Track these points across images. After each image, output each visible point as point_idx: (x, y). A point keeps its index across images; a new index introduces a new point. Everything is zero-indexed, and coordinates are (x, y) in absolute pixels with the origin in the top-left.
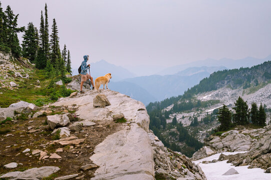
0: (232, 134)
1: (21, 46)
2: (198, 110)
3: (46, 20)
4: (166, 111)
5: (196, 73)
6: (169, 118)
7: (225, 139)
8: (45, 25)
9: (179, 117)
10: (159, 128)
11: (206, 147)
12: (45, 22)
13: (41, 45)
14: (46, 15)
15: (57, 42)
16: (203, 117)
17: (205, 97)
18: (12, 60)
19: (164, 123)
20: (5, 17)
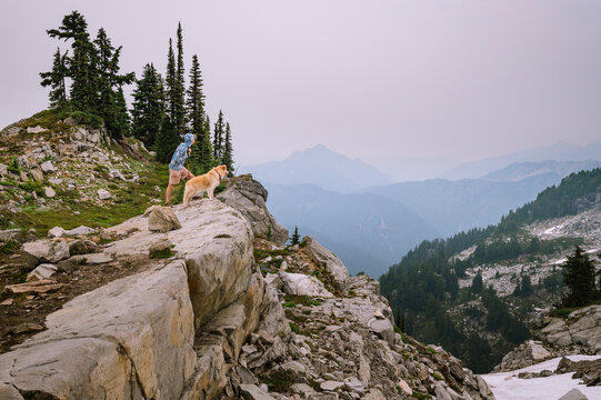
0: (592, 313)
1: (130, 115)
2: (532, 260)
3: (180, 57)
4: (458, 260)
5: (531, 175)
6: (465, 277)
7: (576, 324)
8: (176, 68)
9: (488, 275)
10: (442, 299)
11: (531, 342)
12: (176, 62)
13: (168, 111)
14: (180, 47)
15: (201, 104)
16: (543, 276)
17: (550, 231)
18: (106, 144)
19: (454, 289)
20: (93, 53)
